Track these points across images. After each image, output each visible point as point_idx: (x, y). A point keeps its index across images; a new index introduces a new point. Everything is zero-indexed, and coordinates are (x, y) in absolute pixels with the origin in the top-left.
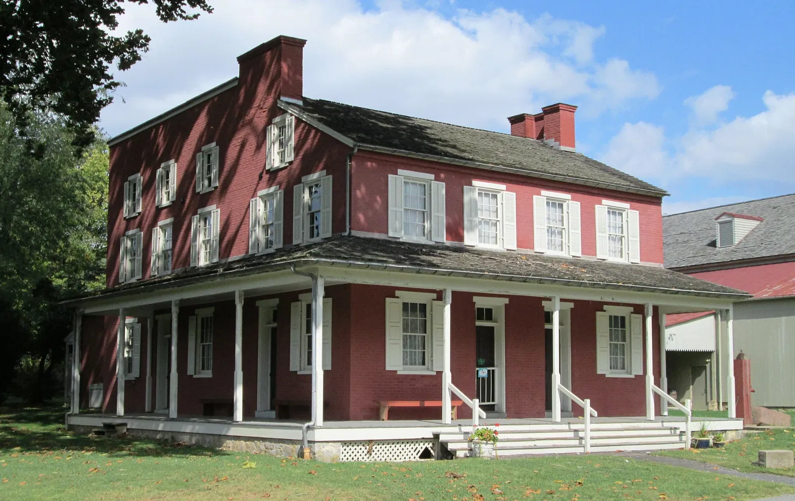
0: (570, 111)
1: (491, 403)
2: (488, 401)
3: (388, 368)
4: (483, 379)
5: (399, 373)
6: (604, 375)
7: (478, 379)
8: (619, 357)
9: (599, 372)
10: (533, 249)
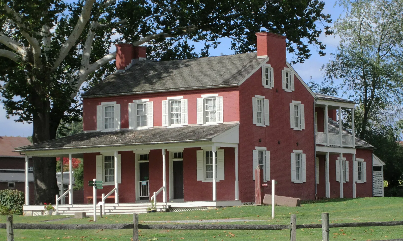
0: (263, 35)
1: (146, 196)
2: (145, 195)
4: (145, 186)
6: (202, 181)
7: (142, 186)
8: (210, 172)
9: (198, 180)
10: (162, 125)
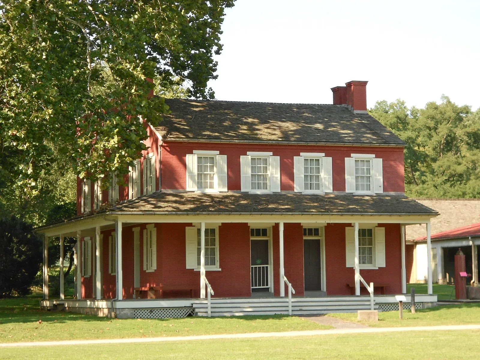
0: (362, 85)
2: (263, 285)
3: (188, 267)
5: (195, 270)
6: (352, 268)
8: (367, 256)
9: (348, 266)
10: (293, 190)
